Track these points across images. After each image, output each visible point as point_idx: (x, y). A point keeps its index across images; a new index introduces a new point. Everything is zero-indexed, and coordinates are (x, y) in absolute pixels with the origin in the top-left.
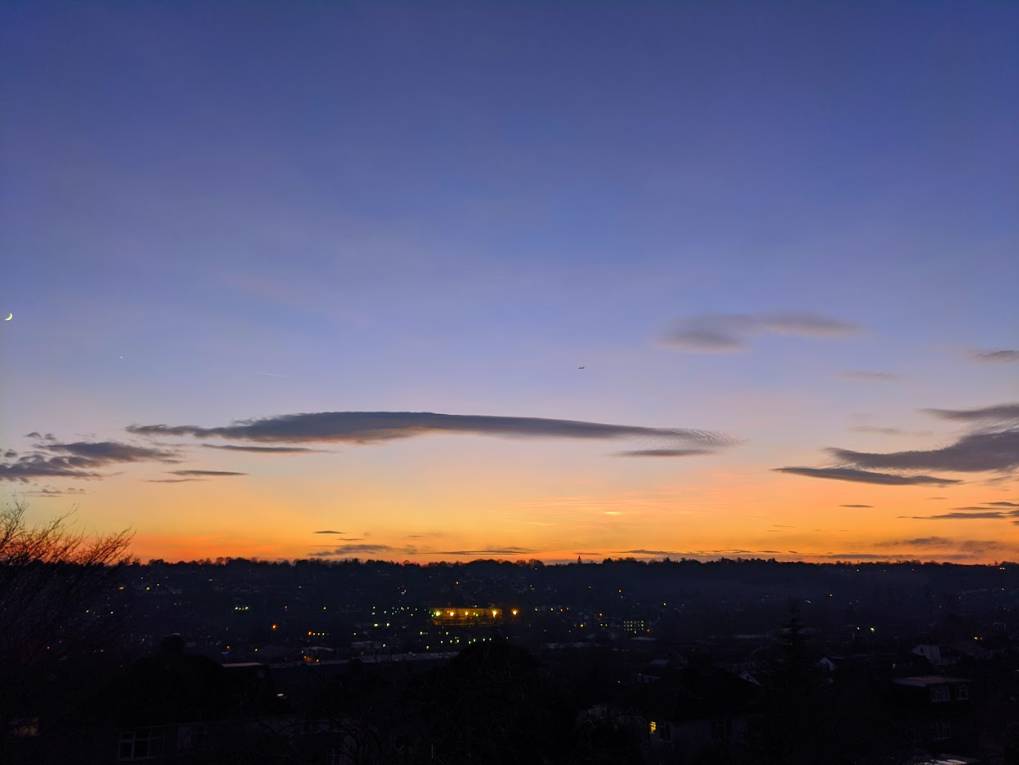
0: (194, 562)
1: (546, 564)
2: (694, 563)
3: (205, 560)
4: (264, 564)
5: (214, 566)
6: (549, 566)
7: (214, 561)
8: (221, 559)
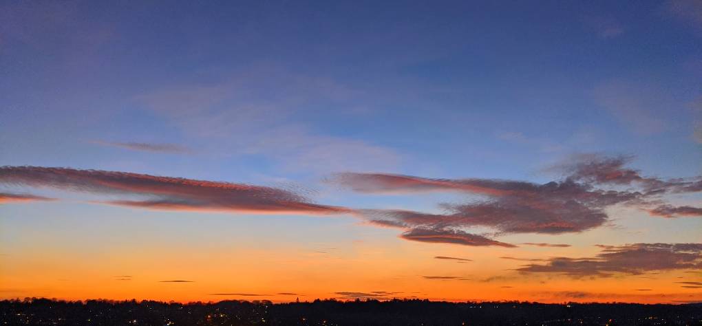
0: (6, 301)
1: (274, 303)
2: (376, 302)
3: (15, 299)
4: (62, 303)
5: (22, 303)
6: (277, 305)
7: (22, 300)
8: (28, 298)
